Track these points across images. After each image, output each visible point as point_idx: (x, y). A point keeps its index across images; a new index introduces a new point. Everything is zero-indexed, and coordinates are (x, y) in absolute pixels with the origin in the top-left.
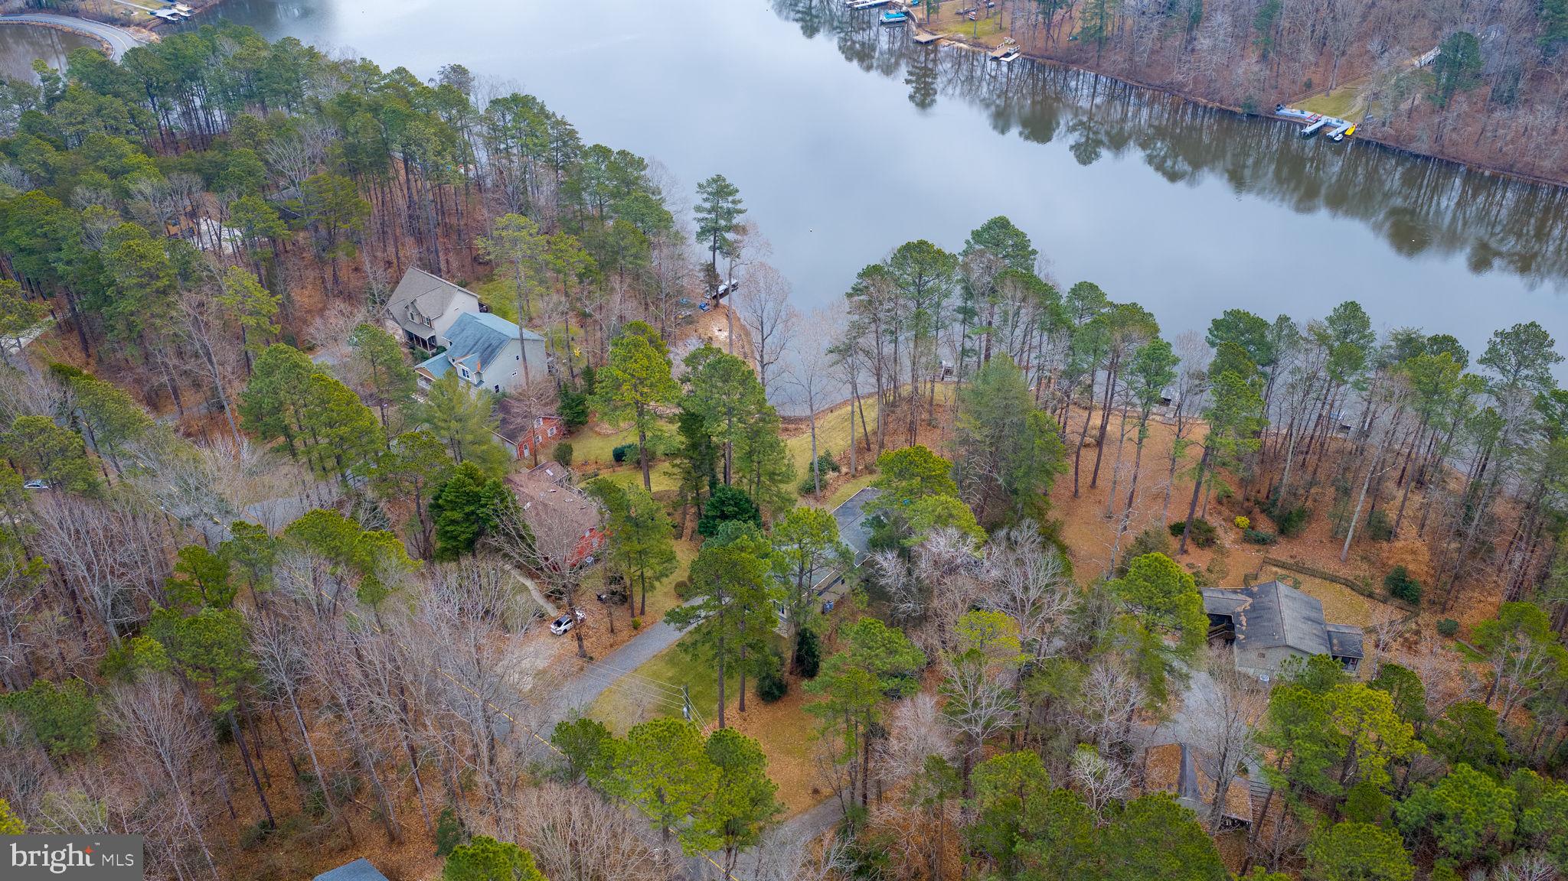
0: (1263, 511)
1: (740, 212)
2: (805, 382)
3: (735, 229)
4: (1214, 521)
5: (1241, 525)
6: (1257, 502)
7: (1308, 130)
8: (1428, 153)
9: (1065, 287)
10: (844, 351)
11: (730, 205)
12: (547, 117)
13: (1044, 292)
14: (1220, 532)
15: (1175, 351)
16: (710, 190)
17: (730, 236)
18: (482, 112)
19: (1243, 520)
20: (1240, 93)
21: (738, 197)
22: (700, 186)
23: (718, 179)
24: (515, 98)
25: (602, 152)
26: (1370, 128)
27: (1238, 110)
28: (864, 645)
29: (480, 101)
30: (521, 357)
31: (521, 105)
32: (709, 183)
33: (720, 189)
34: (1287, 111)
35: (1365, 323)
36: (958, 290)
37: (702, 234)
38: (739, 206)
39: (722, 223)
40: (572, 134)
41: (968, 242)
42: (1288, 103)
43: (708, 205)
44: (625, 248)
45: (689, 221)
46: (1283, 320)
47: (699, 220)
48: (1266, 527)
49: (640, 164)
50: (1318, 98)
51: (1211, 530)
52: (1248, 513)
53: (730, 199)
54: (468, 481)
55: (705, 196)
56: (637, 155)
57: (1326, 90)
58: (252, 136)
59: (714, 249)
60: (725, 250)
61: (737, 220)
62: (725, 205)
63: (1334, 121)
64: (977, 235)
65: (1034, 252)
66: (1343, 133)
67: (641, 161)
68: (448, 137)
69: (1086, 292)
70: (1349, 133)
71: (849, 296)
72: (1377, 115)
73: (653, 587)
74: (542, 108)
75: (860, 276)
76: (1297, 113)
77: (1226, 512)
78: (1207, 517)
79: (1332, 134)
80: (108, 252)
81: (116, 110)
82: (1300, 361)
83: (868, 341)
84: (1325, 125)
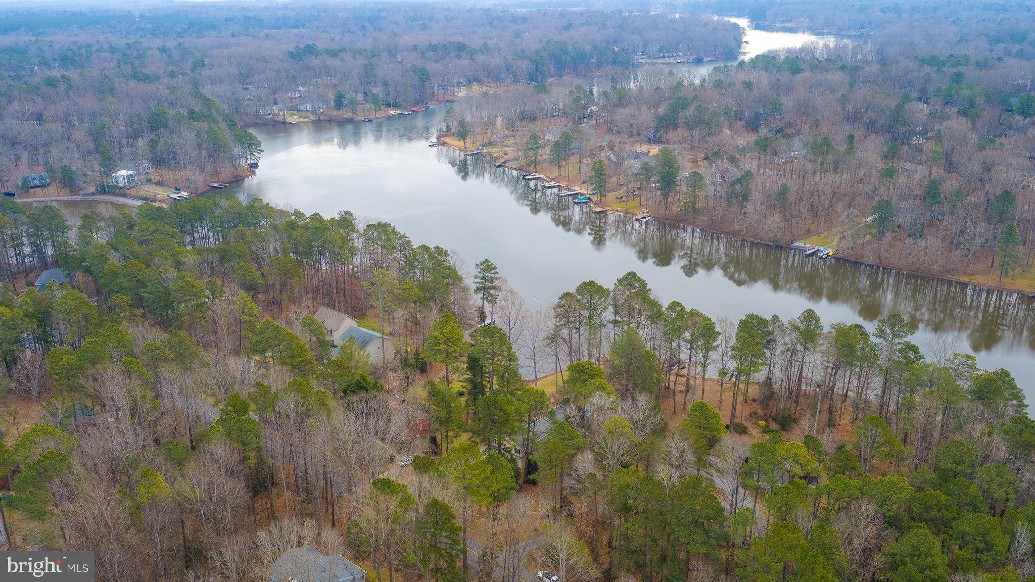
0: (773, 420)
1: (497, 279)
2: (531, 347)
3: (495, 288)
4: (746, 424)
5: (762, 425)
6: (771, 416)
7: (808, 253)
8: (873, 264)
9: (665, 304)
10: (553, 339)
11: (492, 275)
12: (396, 234)
13: (654, 304)
14: (750, 429)
15: (718, 329)
16: (481, 267)
17: (492, 291)
18: (362, 231)
19: (762, 423)
20: (770, 235)
21: (496, 271)
22: (477, 265)
23: (486, 261)
24: (380, 224)
25: (425, 248)
26: (841, 251)
27: (771, 244)
28: (560, 433)
29: (361, 227)
30: (381, 348)
31: (382, 227)
32: (481, 264)
33: (487, 266)
34: (797, 244)
35: (817, 320)
36: (611, 309)
37: (478, 290)
38: (497, 276)
39: (488, 284)
40: (409, 242)
41: (615, 284)
42: (798, 240)
43: (481, 275)
44: (439, 289)
45: (471, 282)
46: (775, 317)
47: (476, 283)
48: (774, 426)
49: (445, 253)
50: (814, 238)
51: (746, 428)
52: (766, 421)
53: (493, 271)
54: (362, 381)
55: (479, 270)
56: (444, 249)
57: (819, 234)
58: (243, 238)
59: (483, 299)
60: (489, 298)
61: (496, 283)
62: (490, 275)
63: (822, 249)
64: (620, 281)
65: (650, 290)
66: (827, 254)
67: (446, 251)
68: (346, 241)
69: (675, 305)
70: (830, 254)
71: (554, 308)
72: (845, 244)
73: (452, 442)
74: (394, 229)
75: (561, 298)
76: (803, 245)
77: (754, 420)
78: (744, 422)
79: (821, 254)
80: (172, 286)
81: (166, 230)
82: (787, 339)
83: (565, 332)
84: (818, 251)
